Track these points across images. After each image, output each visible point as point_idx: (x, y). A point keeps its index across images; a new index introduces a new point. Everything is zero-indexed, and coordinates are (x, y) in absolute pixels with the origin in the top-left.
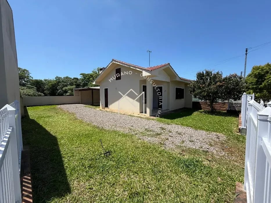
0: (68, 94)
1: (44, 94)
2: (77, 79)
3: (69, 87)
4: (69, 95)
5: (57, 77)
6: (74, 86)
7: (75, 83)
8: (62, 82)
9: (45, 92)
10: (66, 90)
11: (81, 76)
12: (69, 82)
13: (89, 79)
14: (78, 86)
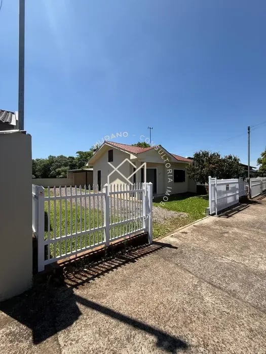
0: (61, 176)
1: (35, 175)
2: (73, 158)
3: (63, 168)
4: (62, 178)
5: (50, 156)
6: (68, 167)
7: (69, 163)
8: (56, 162)
9: (36, 173)
10: (59, 171)
11: (78, 154)
12: (64, 162)
13: (86, 158)
14: (73, 166)
